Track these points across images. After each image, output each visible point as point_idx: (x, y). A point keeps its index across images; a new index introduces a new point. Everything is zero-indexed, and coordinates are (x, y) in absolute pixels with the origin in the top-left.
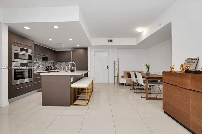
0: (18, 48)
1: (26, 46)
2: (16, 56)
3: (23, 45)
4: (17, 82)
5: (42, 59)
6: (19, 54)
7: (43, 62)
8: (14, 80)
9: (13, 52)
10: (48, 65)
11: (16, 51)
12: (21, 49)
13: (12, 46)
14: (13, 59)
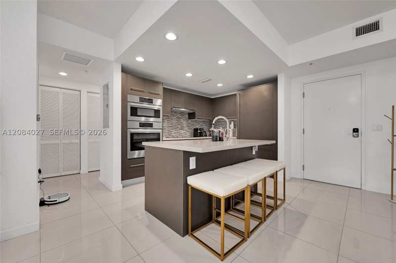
0: (137, 99)
1: (150, 93)
2: (134, 112)
3: (144, 92)
4: (134, 154)
5: (187, 116)
6: (138, 109)
7: (190, 121)
8: (131, 150)
9: (129, 105)
10: (198, 127)
11: (132, 104)
12: (142, 100)
13: (128, 95)
14: (129, 117)
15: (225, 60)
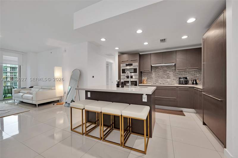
0: (125, 65)
1: (131, 61)
2: (124, 71)
3: (128, 61)
6: (126, 70)
9: (121, 68)
11: (123, 68)
12: (127, 65)
13: (121, 64)
14: (121, 74)
15: (142, 30)
